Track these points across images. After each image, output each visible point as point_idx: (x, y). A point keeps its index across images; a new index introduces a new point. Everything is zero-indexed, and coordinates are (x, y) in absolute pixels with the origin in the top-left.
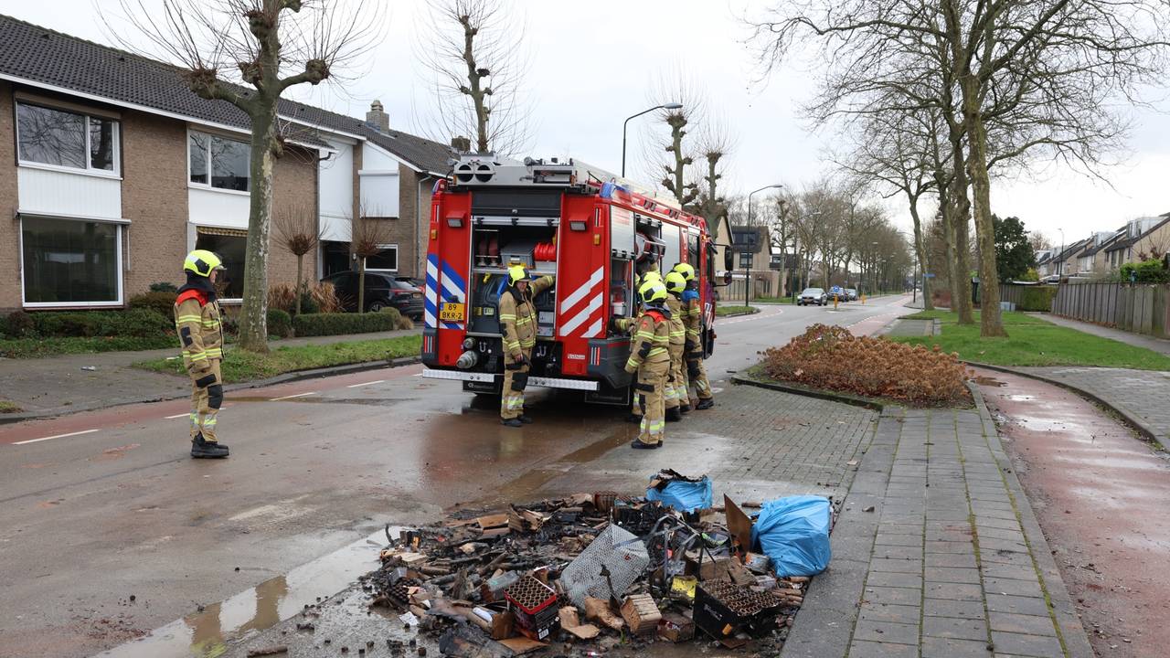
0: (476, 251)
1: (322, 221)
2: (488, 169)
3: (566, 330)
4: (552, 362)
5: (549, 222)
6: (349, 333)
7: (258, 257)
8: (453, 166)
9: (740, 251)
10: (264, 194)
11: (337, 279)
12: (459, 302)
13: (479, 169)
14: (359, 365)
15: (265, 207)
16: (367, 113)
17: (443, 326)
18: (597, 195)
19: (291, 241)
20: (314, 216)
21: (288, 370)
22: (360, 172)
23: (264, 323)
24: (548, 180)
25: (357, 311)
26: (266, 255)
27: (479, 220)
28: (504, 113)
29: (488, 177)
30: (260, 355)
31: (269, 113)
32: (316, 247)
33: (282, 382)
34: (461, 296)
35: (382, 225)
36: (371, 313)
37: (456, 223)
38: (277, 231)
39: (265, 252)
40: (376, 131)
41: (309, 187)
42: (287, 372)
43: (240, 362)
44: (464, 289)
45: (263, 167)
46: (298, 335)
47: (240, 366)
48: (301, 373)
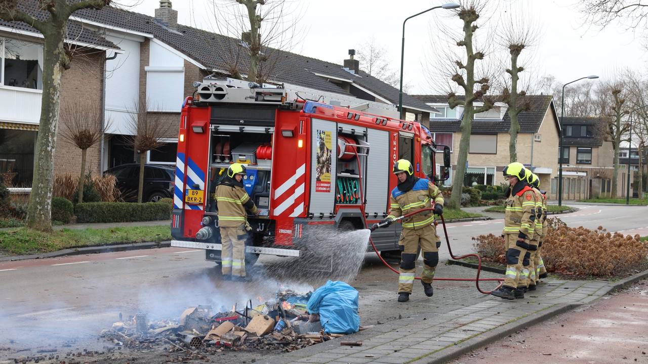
0: (214, 151)
1: (107, 114)
2: (222, 90)
3: (278, 211)
4: (268, 235)
5: (267, 130)
6: (127, 221)
7: (46, 151)
8: (197, 87)
9: (577, 145)
10: (53, 99)
11: (120, 172)
12: (200, 190)
13: (216, 90)
14: (130, 245)
15: (54, 110)
16: (156, 10)
17: (187, 208)
18: (301, 111)
19: (76, 136)
20: (98, 112)
21: (68, 246)
22: (146, 68)
23: (49, 207)
24: (266, 98)
25: (136, 201)
26: (54, 150)
27: (216, 128)
28: (275, 20)
29: (223, 96)
30: (45, 234)
31: (59, 33)
32: (100, 141)
33: (62, 255)
34: (202, 184)
35: (163, 119)
36: (147, 204)
37: (199, 130)
38: (64, 126)
39: (53, 147)
40: (165, 27)
41: (96, 84)
42: (67, 248)
43: (27, 238)
44: (204, 180)
45: (53, 77)
46: (79, 221)
47: (27, 241)
48: (79, 250)
